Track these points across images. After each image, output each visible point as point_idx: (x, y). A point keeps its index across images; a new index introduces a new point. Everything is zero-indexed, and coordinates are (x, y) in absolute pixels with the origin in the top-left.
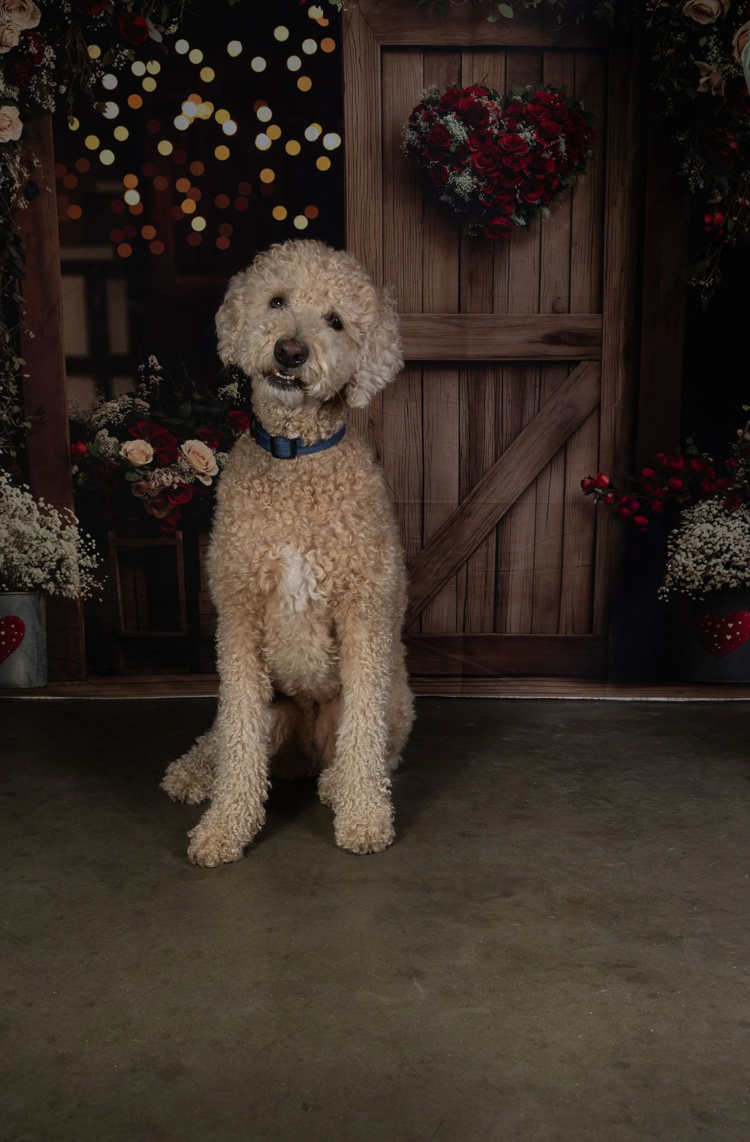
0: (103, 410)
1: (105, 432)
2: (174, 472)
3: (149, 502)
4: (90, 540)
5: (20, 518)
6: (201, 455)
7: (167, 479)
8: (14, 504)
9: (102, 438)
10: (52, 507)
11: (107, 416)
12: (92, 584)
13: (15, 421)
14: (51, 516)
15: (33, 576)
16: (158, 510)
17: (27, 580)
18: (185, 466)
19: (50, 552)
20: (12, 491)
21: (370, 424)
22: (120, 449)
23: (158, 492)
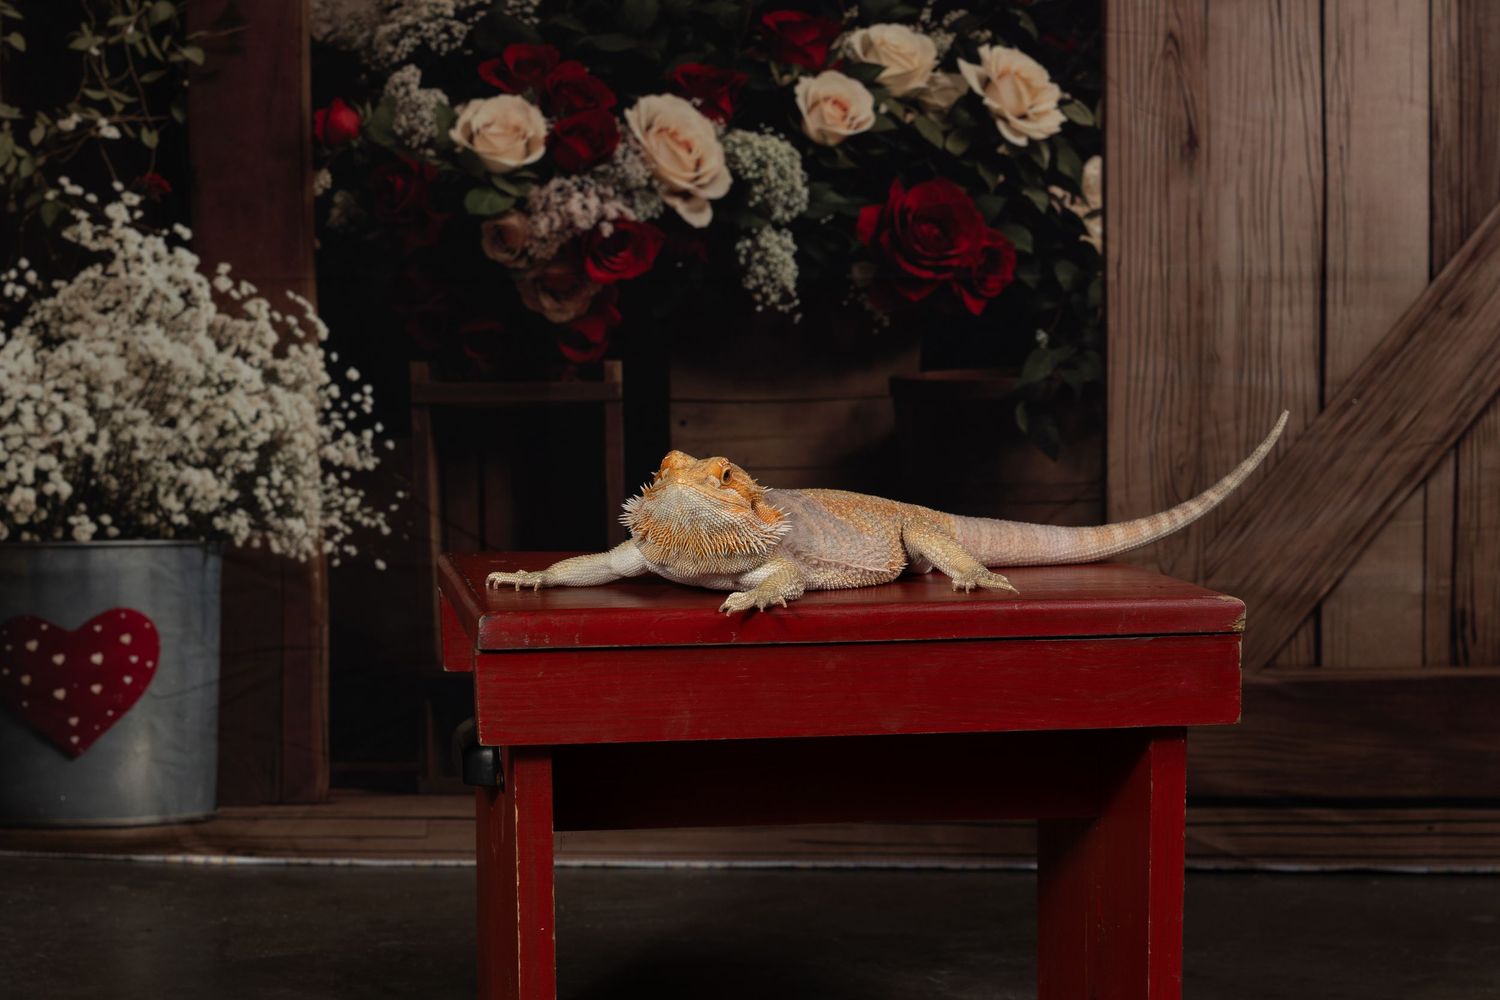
0: (408, 13)
1: (411, 74)
2: (605, 186)
3: (531, 275)
4: (357, 387)
5: (160, 322)
6: (681, 138)
7: (585, 207)
8: (144, 281)
9: (402, 91)
10: (253, 289)
11: (417, 28)
12: (358, 517)
13: (159, 44)
14: (250, 318)
15: (189, 491)
16: (555, 295)
17: (172, 503)
18: (636, 172)
19: (242, 426)
20: (141, 246)
21: (1171, 46)
22: (452, 123)
23: (557, 245)
